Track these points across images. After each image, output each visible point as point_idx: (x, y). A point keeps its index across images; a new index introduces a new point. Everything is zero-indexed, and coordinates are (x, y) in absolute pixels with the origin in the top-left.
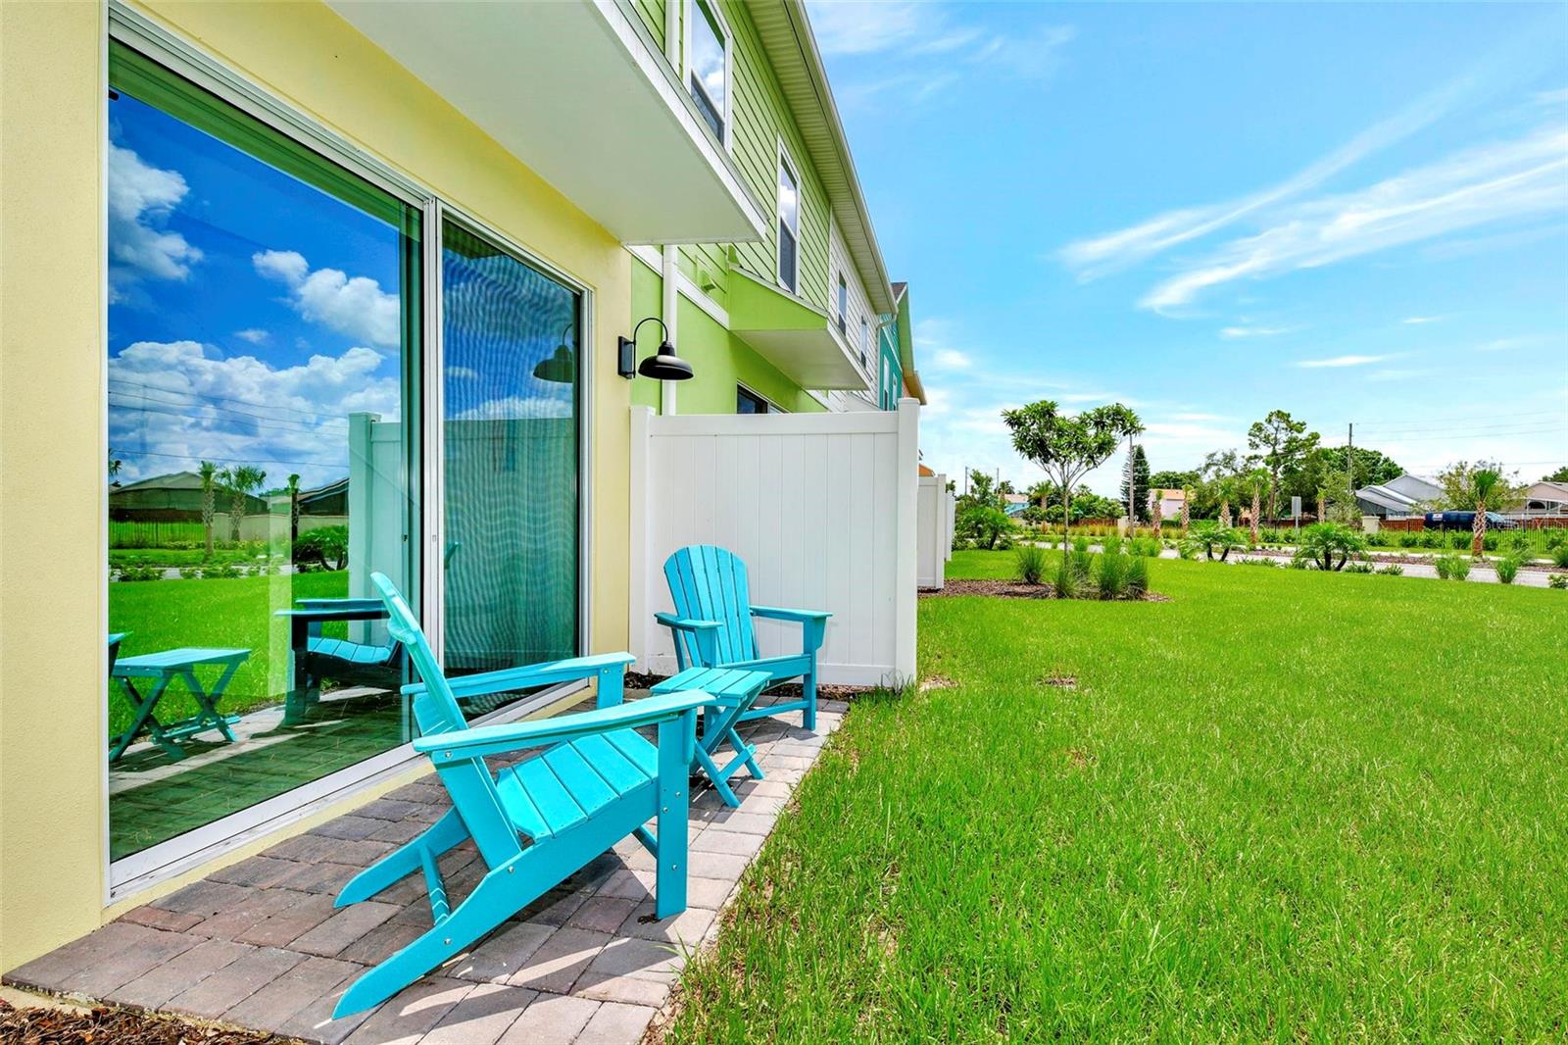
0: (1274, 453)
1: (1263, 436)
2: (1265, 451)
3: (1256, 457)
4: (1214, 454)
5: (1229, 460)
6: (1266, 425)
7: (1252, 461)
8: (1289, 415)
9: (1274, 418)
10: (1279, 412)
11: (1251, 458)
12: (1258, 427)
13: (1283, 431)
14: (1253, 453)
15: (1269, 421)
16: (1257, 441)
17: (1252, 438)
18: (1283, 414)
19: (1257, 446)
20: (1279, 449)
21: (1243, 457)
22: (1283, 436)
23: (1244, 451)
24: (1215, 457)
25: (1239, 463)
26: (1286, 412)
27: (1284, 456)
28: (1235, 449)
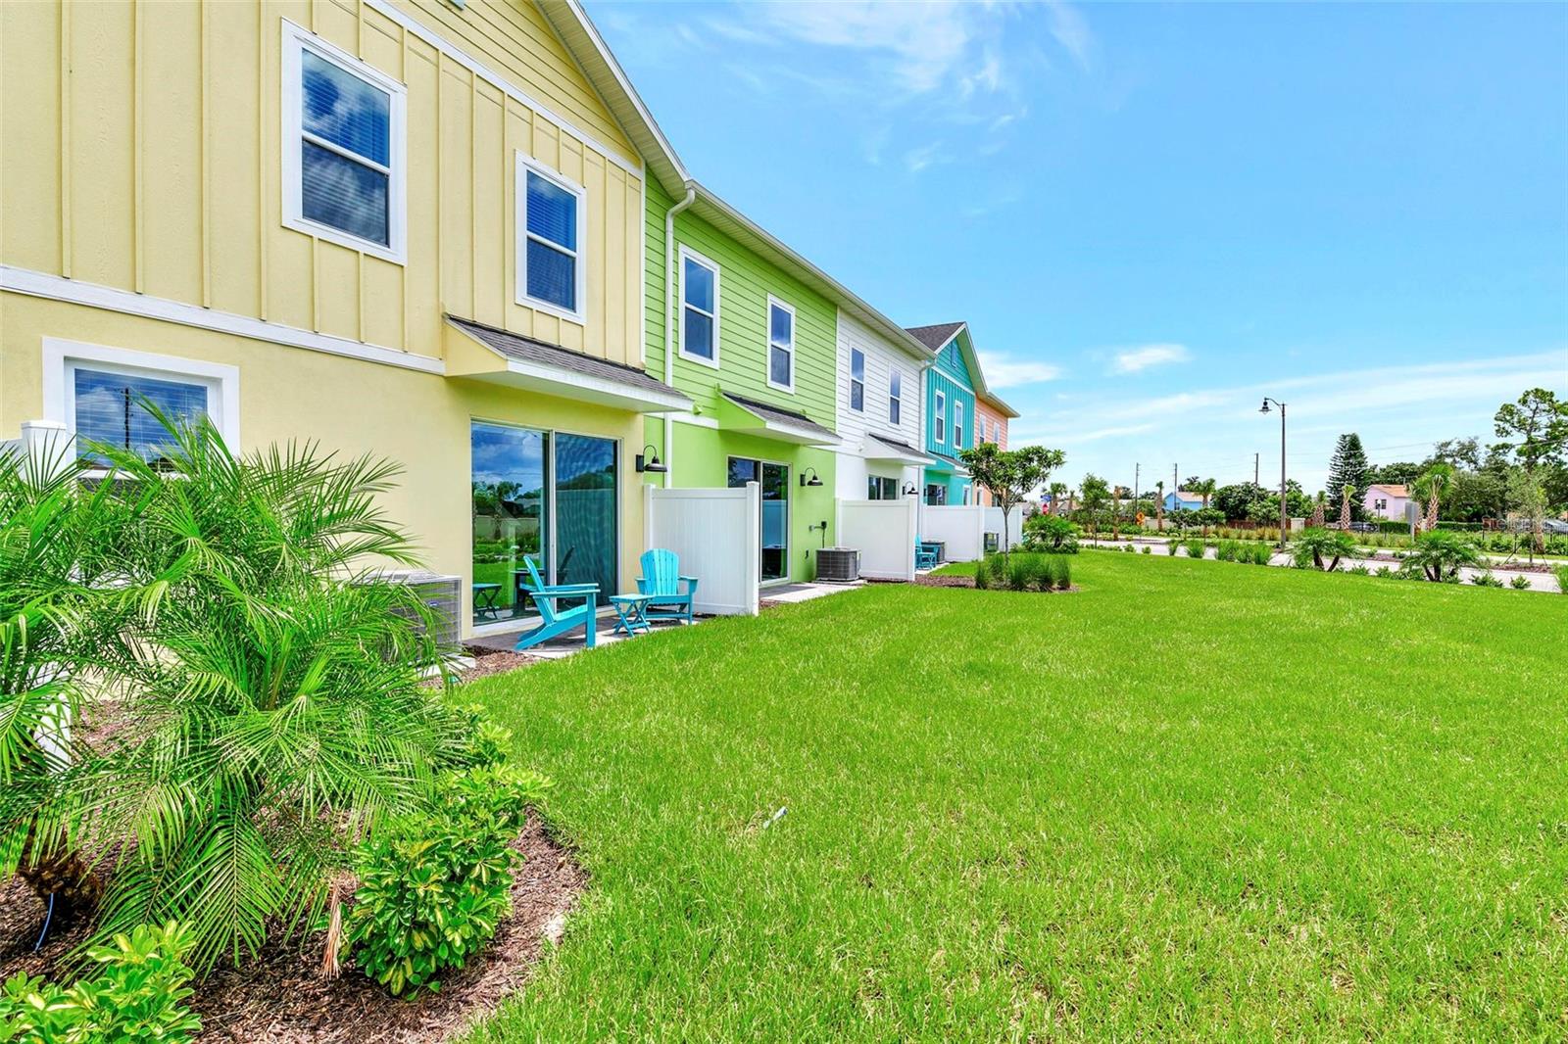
0: (1530, 441)
1: (1516, 420)
2: (1518, 439)
3: (1505, 446)
4: (1449, 443)
5: (1467, 451)
6: (1519, 407)
7: (1501, 451)
8: (1552, 394)
9: (1531, 397)
10: (1537, 390)
11: (1498, 447)
12: (1508, 410)
13: (1544, 414)
14: (1501, 441)
15: (1524, 402)
16: (1507, 426)
17: (1501, 423)
18: (1543, 392)
19: (1508, 433)
20: (1540, 435)
21: (1488, 446)
22: (1543, 420)
23: (1487, 438)
24: (1450, 447)
25: (1482, 456)
26: (1550, 391)
27: (1547, 444)
28: (1477, 438)
